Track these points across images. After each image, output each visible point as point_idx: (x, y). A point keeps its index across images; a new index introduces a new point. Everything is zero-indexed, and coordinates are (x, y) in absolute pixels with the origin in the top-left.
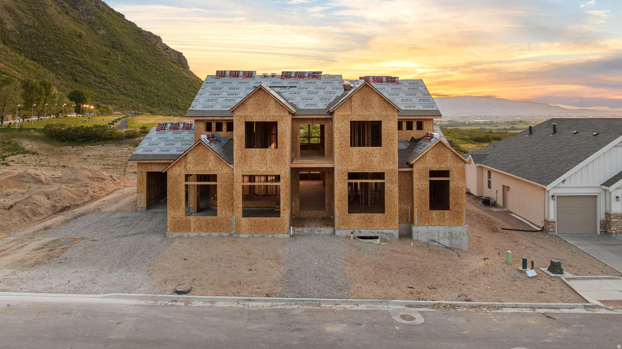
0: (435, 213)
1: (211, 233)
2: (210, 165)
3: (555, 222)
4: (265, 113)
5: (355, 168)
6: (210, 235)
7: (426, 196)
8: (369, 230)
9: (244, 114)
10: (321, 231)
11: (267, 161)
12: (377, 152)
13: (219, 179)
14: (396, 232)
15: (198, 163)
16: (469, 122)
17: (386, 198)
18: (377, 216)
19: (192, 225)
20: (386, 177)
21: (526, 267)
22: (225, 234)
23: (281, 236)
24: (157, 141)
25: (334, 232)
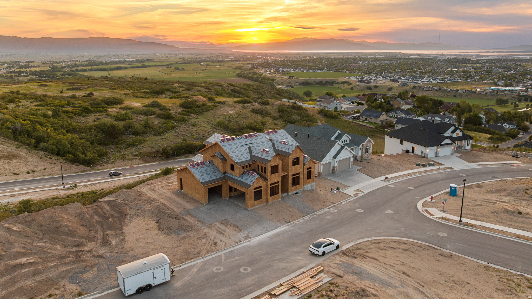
0: (308, 180)
1: (261, 205)
2: (260, 183)
3: (322, 172)
4: (275, 163)
5: (293, 173)
9: (270, 164)
10: (285, 195)
11: (276, 177)
12: (298, 166)
13: (263, 187)
14: (302, 190)
15: (257, 183)
16: (106, 62)
17: (300, 180)
18: (298, 186)
19: (256, 204)
20: (300, 173)
21: (332, 190)
22: (265, 204)
23: (279, 200)
24: (200, 174)
25: (288, 194)
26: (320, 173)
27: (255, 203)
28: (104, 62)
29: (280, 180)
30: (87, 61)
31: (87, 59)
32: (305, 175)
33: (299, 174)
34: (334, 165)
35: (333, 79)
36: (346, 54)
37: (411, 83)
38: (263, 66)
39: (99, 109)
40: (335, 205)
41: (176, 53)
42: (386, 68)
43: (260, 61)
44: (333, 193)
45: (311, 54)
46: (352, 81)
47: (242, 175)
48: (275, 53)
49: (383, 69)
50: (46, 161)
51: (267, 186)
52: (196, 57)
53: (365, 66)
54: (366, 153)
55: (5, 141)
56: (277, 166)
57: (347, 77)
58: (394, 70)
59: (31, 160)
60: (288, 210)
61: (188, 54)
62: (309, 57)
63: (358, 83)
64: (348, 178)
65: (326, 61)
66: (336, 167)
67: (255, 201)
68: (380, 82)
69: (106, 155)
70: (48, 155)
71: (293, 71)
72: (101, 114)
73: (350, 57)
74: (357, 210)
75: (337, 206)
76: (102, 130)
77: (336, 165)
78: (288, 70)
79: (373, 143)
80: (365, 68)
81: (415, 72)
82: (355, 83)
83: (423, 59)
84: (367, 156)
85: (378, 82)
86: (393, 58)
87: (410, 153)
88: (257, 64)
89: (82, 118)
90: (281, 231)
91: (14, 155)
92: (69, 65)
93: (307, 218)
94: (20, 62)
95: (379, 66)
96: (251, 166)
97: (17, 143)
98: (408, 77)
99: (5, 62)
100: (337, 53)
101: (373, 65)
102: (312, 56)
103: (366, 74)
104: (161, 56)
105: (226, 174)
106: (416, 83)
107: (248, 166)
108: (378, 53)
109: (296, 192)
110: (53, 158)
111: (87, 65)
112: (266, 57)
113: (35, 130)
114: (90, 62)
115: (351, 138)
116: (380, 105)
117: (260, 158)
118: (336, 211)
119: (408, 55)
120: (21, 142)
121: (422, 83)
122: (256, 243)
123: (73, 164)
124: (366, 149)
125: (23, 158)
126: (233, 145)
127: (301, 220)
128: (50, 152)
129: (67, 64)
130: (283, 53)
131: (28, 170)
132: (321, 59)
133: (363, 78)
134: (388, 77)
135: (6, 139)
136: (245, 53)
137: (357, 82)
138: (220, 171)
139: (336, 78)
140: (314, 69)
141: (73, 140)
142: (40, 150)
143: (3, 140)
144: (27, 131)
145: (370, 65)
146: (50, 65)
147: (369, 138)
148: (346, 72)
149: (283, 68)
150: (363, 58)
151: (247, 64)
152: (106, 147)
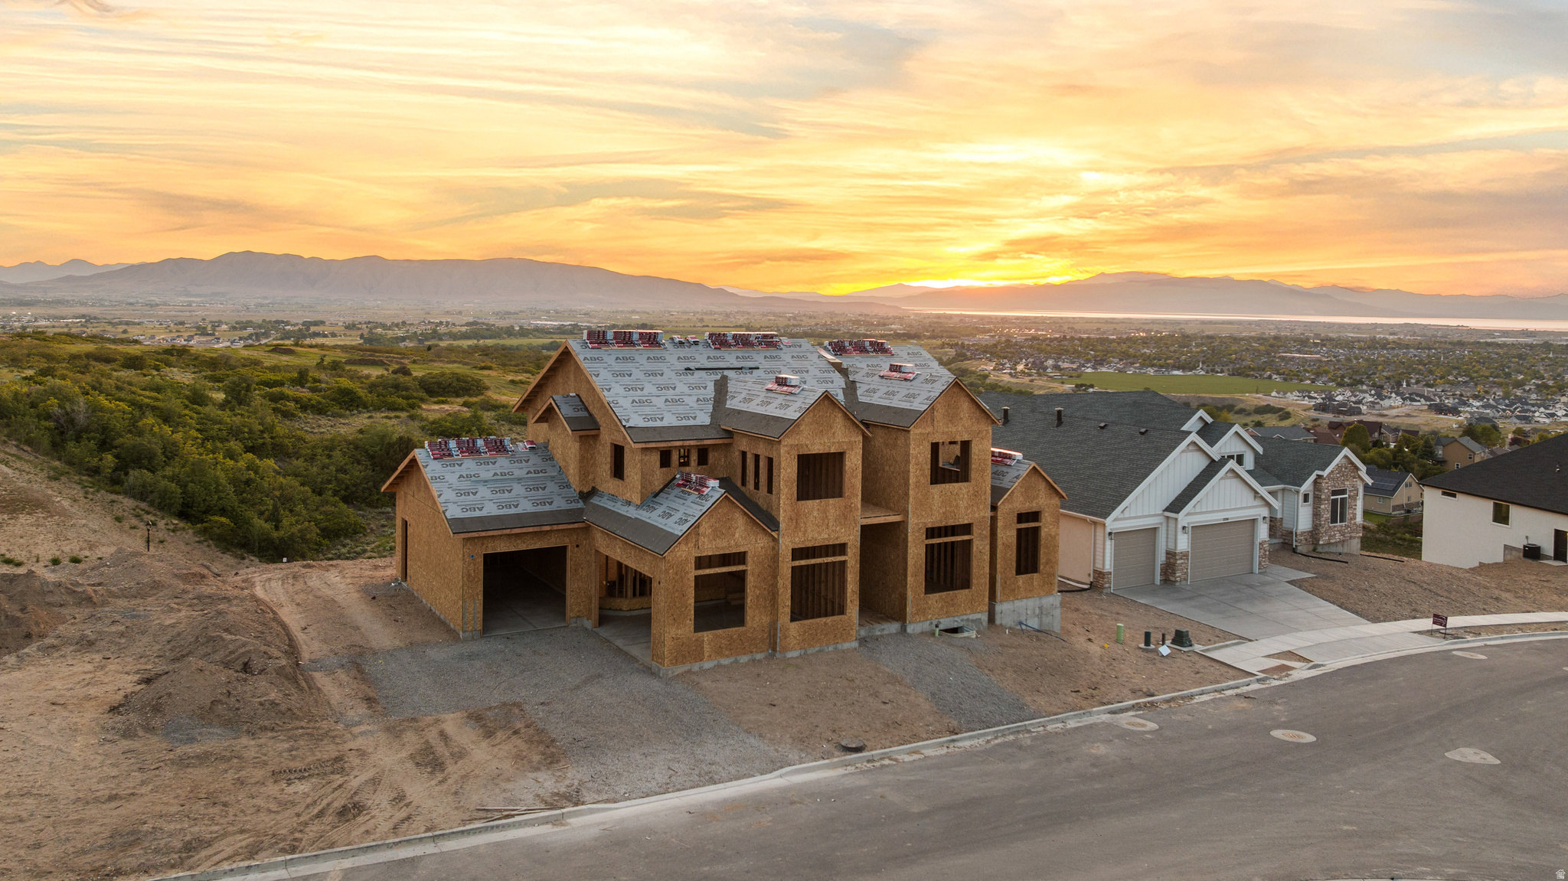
0: (1022, 579)
1: (738, 658)
2: (737, 535)
3: (1110, 573)
4: (828, 439)
5: (935, 520)
6: (736, 661)
7: (1012, 554)
8: (952, 618)
9: (796, 442)
10: (883, 629)
11: (828, 520)
12: (964, 491)
13: (749, 559)
14: (984, 617)
15: (717, 534)
16: (521, 328)
17: (975, 563)
18: (962, 594)
19: (707, 648)
20: (975, 530)
21: (1147, 642)
22: (759, 656)
23: (846, 645)
24: (465, 485)
25: (904, 629)
26: (1099, 575)
27: (700, 644)
28: (517, 328)
29: (852, 538)
30: (468, 324)
31: (471, 320)
32: (1007, 546)
33: (967, 529)
34: (1171, 546)
35: (1224, 399)
36: (1271, 327)
37: (1506, 417)
38: (991, 354)
39: (390, 399)
40: (1152, 703)
41: (728, 311)
42: (1414, 369)
43: (984, 339)
44: (1150, 655)
45: (1154, 322)
46: (1293, 405)
47: (651, 497)
48: (1036, 317)
49: (1403, 373)
50: (132, 532)
51: (775, 558)
52: (786, 322)
53: (1338, 361)
54: (1334, 520)
55: (20, 453)
56: (836, 460)
57: (1274, 394)
58: (1441, 378)
59: (84, 521)
60: (876, 695)
61: (764, 315)
62: (1148, 331)
63: (1313, 414)
64: (1238, 605)
65: (1203, 344)
66: (1185, 555)
67: (698, 629)
68: (1394, 412)
69: (356, 533)
70: (148, 513)
71: (1089, 370)
72: (392, 414)
73: (1286, 337)
74: (1277, 734)
75: (1164, 706)
76: (372, 457)
77: (1183, 544)
78: (1074, 366)
79: (1370, 481)
80: (1340, 369)
81: (1519, 385)
82: (1303, 413)
83: (1547, 346)
84: (1338, 537)
85: (1385, 412)
86: (1435, 342)
87: (1547, 558)
88: (973, 345)
89: (323, 421)
90: (784, 790)
91: (29, 501)
92: (416, 333)
93: (968, 742)
94: (287, 323)
95: (1387, 362)
96: (712, 457)
97: (57, 463)
98: (1494, 400)
99: (251, 322)
100: (1240, 323)
101: (1367, 360)
102: (1155, 327)
103: (1340, 385)
104: (685, 317)
105: (595, 500)
106: (1527, 419)
107: (694, 457)
108: (1382, 325)
109: (947, 623)
110: (161, 524)
111: (465, 336)
112: (1003, 329)
113: (134, 428)
114: (478, 327)
115: (1260, 450)
116: (1395, 457)
117: (754, 415)
118: (1152, 726)
119: (1490, 333)
120: (70, 463)
121: (1547, 421)
122: (595, 832)
123: (225, 550)
124: (1335, 502)
125: (58, 514)
126: (644, 362)
127: (933, 749)
128: (157, 501)
129: (413, 330)
130: (1061, 318)
131: (58, 553)
132: (1185, 339)
133: (1331, 398)
134: (1422, 396)
135: (25, 448)
136: (939, 316)
137: (1309, 409)
138: (568, 486)
139: (1237, 396)
140: (1161, 366)
141: (252, 475)
142: (126, 493)
143: (14, 451)
144: (105, 429)
145: (1357, 358)
146: (366, 332)
147: (1346, 451)
148: (1270, 377)
149: (1057, 359)
150: (1331, 340)
151: (942, 346)
152: (369, 509)
